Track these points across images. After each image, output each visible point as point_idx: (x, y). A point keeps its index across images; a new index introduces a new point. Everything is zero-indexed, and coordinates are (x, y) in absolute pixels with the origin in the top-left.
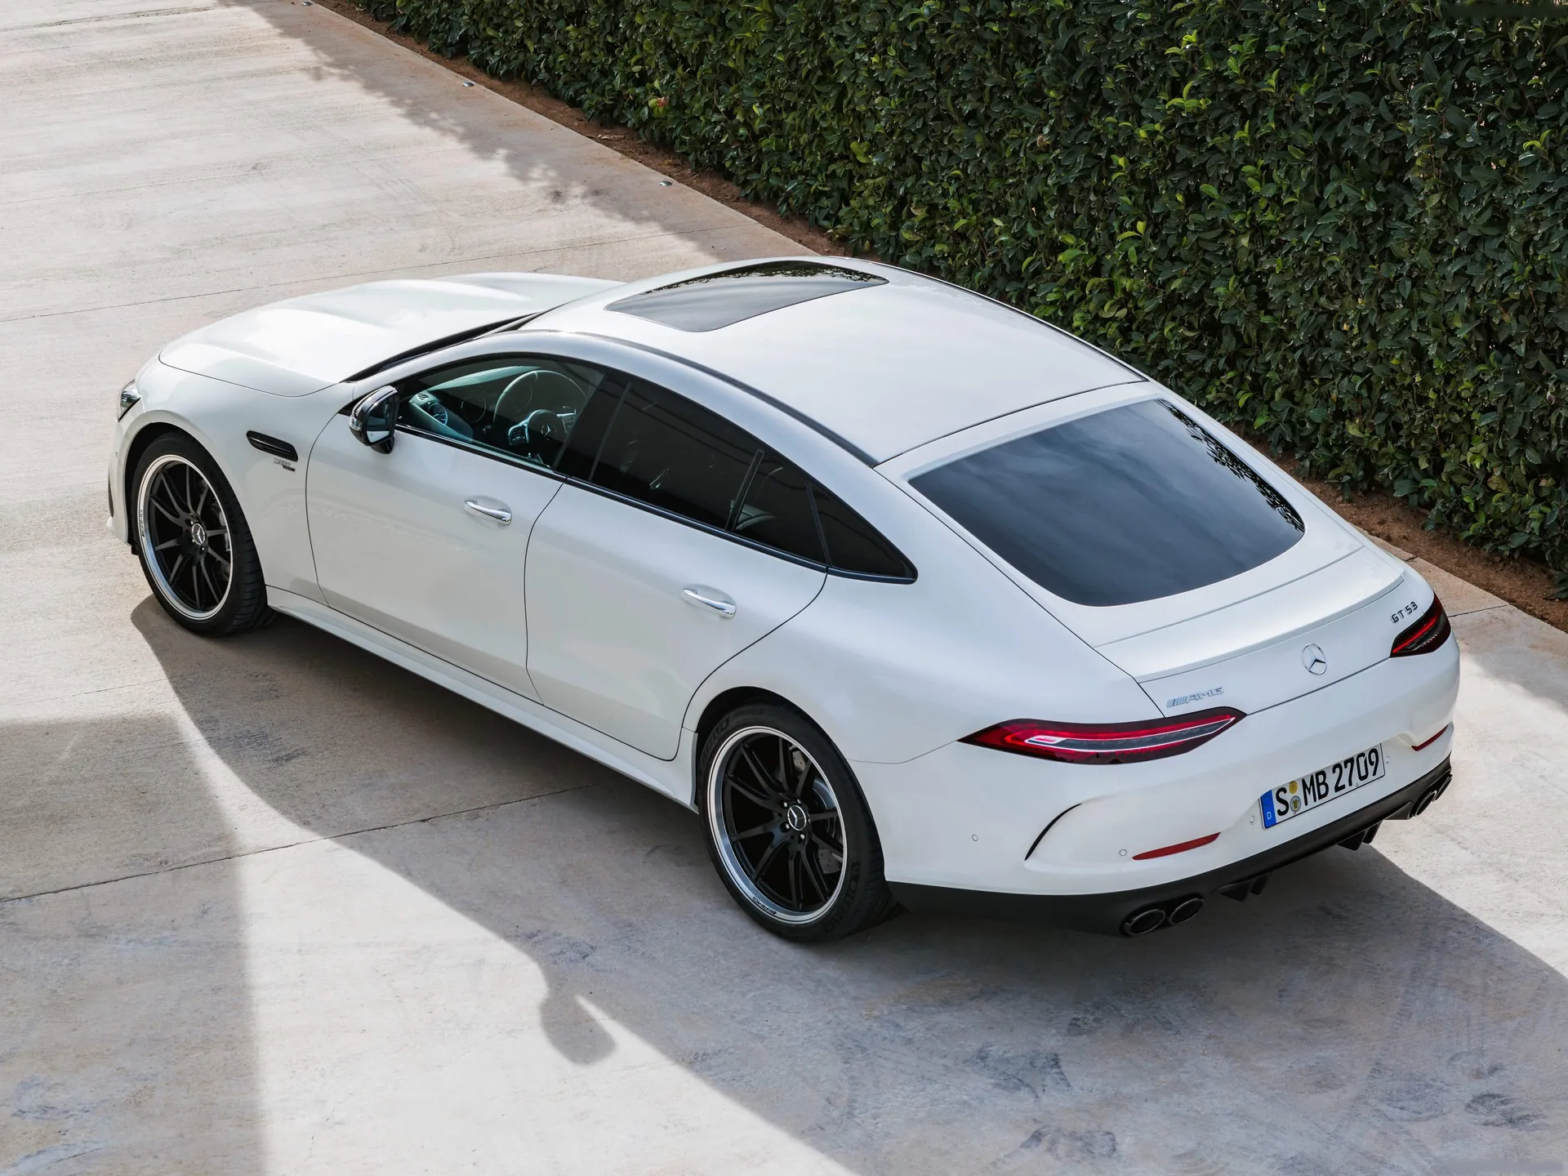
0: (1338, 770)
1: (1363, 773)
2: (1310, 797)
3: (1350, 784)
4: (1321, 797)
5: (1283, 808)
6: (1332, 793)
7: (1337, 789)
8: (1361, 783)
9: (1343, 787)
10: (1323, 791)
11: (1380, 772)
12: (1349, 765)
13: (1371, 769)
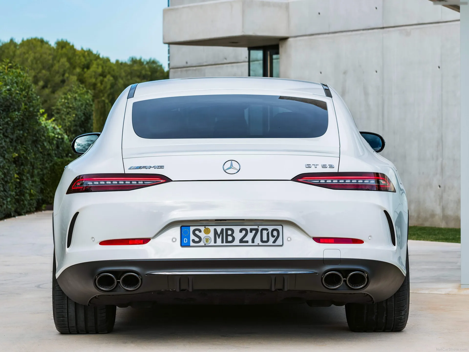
0: (244, 232)
1: (265, 239)
2: (219, 241)
3: (253, 241)
4: (227, 242)
5: (197, 239)
6: (237, 242)
7: (241, 241)
8: (261, 244)
9: (247, 242)
10: (230, 238)
11: (279, 242)
12: (254, 232)
13: (272, 239)
